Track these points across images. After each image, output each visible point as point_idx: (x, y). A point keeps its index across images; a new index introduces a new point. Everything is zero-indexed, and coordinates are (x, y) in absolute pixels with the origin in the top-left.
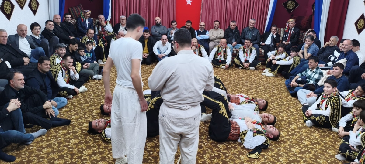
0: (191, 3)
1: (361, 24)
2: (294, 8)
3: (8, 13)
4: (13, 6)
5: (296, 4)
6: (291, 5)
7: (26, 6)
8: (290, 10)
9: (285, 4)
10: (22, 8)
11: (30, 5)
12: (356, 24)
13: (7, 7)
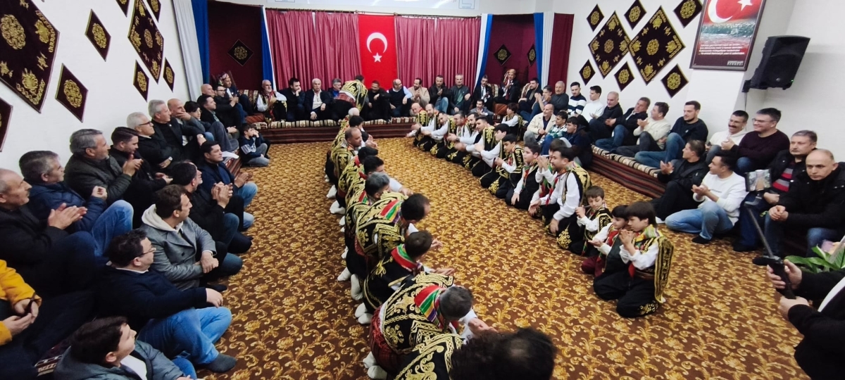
0: (381, 59)
1: (587, 72)
2: (506, 58)
3: (144, 90)
4: (147, 80)
5: (509, 54)
6: (502, 55)
7: (162, 79)
8: (502, 62)
9: (496, 55)
10: (157, 81)
11: (165, 77)
12: (581, 72)
13: (142, 82)
